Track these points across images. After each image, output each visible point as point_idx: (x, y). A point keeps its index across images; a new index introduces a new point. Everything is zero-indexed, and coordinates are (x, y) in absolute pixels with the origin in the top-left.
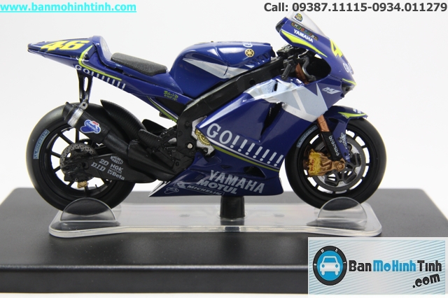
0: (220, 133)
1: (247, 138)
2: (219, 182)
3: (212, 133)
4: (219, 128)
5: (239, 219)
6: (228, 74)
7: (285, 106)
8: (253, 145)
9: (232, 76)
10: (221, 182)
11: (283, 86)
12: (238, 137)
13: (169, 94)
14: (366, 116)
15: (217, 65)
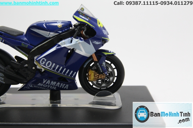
0: (46, 62)
1: (58, 65)
2: (47, 84)
3: (42, 62)
4: (45, 60)
5: (58, 101)
6: (50, 35)
7: (75, 50)
8: (61, 68)
9: (51, 36)
10: (49, 84)
11: (75, 41)
12: (54, 64)
13: (24, 44)
14: (115, 54)
15: (45, 31)
